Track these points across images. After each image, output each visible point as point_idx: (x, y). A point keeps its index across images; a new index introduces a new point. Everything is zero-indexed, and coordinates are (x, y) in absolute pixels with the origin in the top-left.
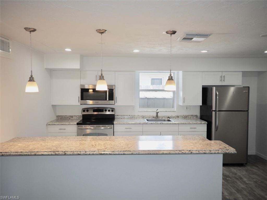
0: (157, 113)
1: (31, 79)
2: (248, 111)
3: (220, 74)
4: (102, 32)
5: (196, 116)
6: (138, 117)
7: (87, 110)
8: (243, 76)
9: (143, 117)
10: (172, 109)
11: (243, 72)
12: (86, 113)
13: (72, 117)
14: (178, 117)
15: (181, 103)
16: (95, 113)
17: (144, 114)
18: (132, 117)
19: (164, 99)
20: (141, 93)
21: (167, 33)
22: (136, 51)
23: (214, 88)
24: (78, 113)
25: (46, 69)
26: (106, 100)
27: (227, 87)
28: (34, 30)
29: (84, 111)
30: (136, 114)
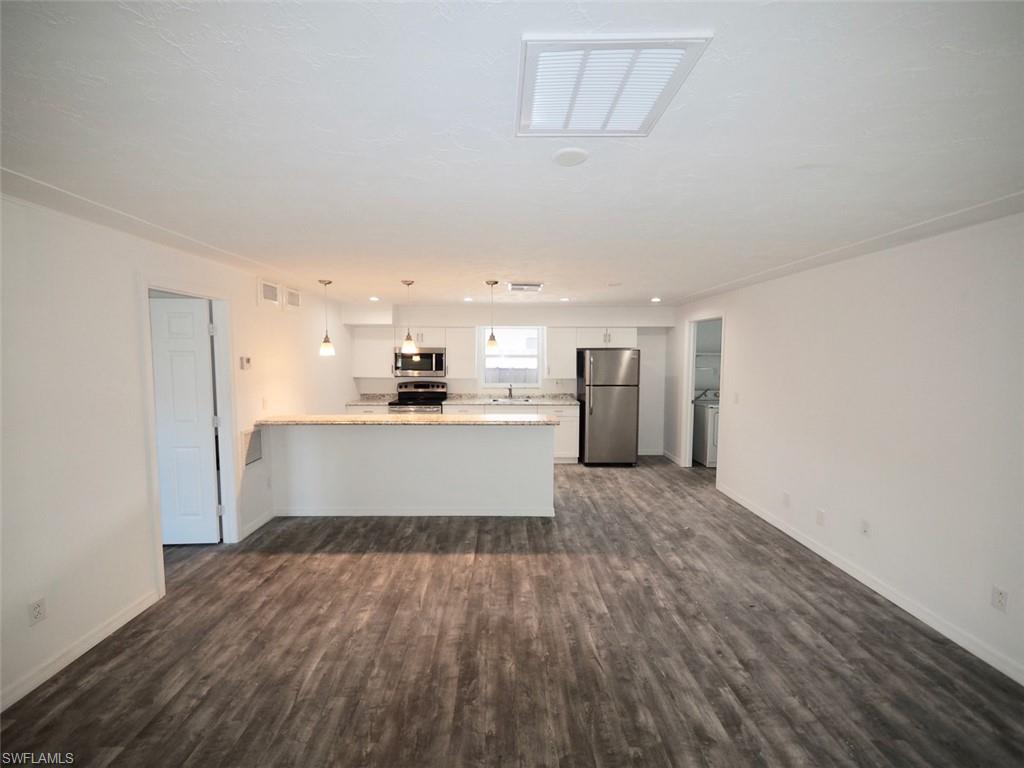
0: (510, 390)
1: (327, 340)
2: (637, 386)
3: (604, 331)
4: (409, 284)
5: (572, 395)
6: (483, 397)
7: (406, 385)
8: (638, 334)
9: (490, 397)
10: (535, 385)
11: (639, 329)
12: (403, 390)
13: (383, 396)
14: (543, 396)
15: (546, 376)
16: (420, 390)
17: (492, 392)
18: (473, 397)
19: (526, 369)
20: (487, 360)
21: (487, 283)
22: (468, 299)
23: (588, 352)
24: (392, 390)
25: (345, 325)
26: (432, 369)
27: (619, 350)
28: (330, 282)
29: (401, 387)
30: (480, 392)
